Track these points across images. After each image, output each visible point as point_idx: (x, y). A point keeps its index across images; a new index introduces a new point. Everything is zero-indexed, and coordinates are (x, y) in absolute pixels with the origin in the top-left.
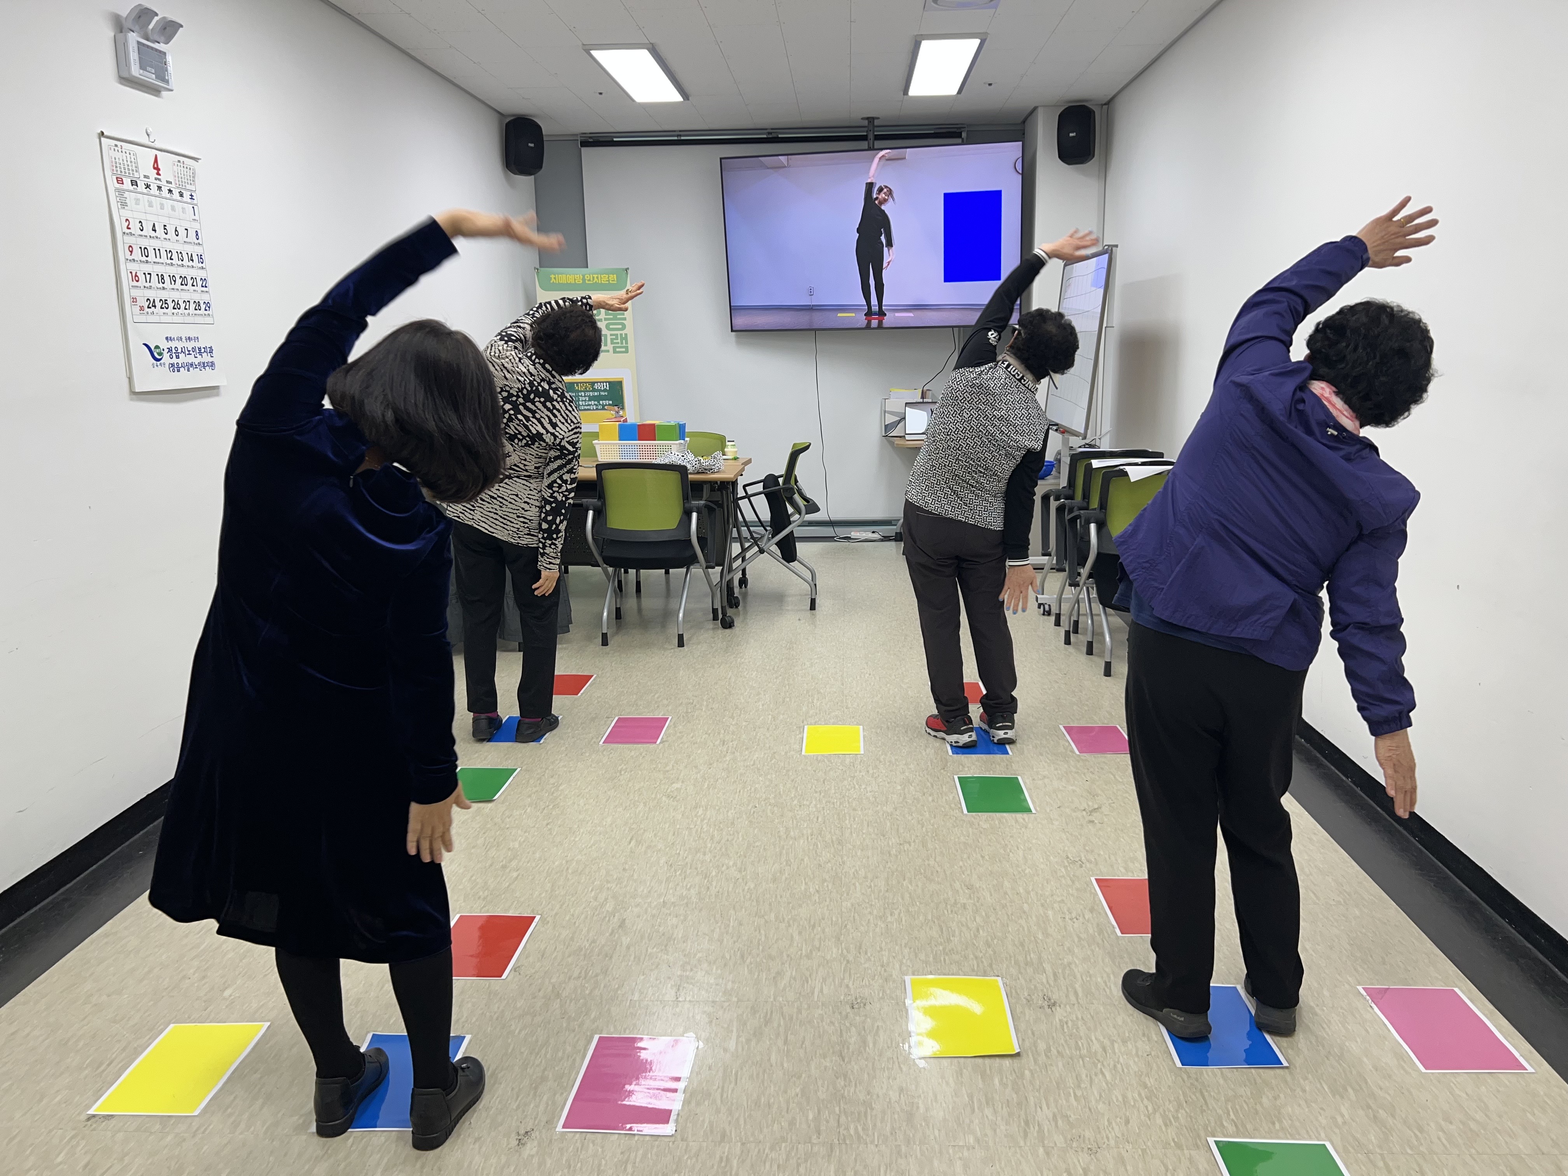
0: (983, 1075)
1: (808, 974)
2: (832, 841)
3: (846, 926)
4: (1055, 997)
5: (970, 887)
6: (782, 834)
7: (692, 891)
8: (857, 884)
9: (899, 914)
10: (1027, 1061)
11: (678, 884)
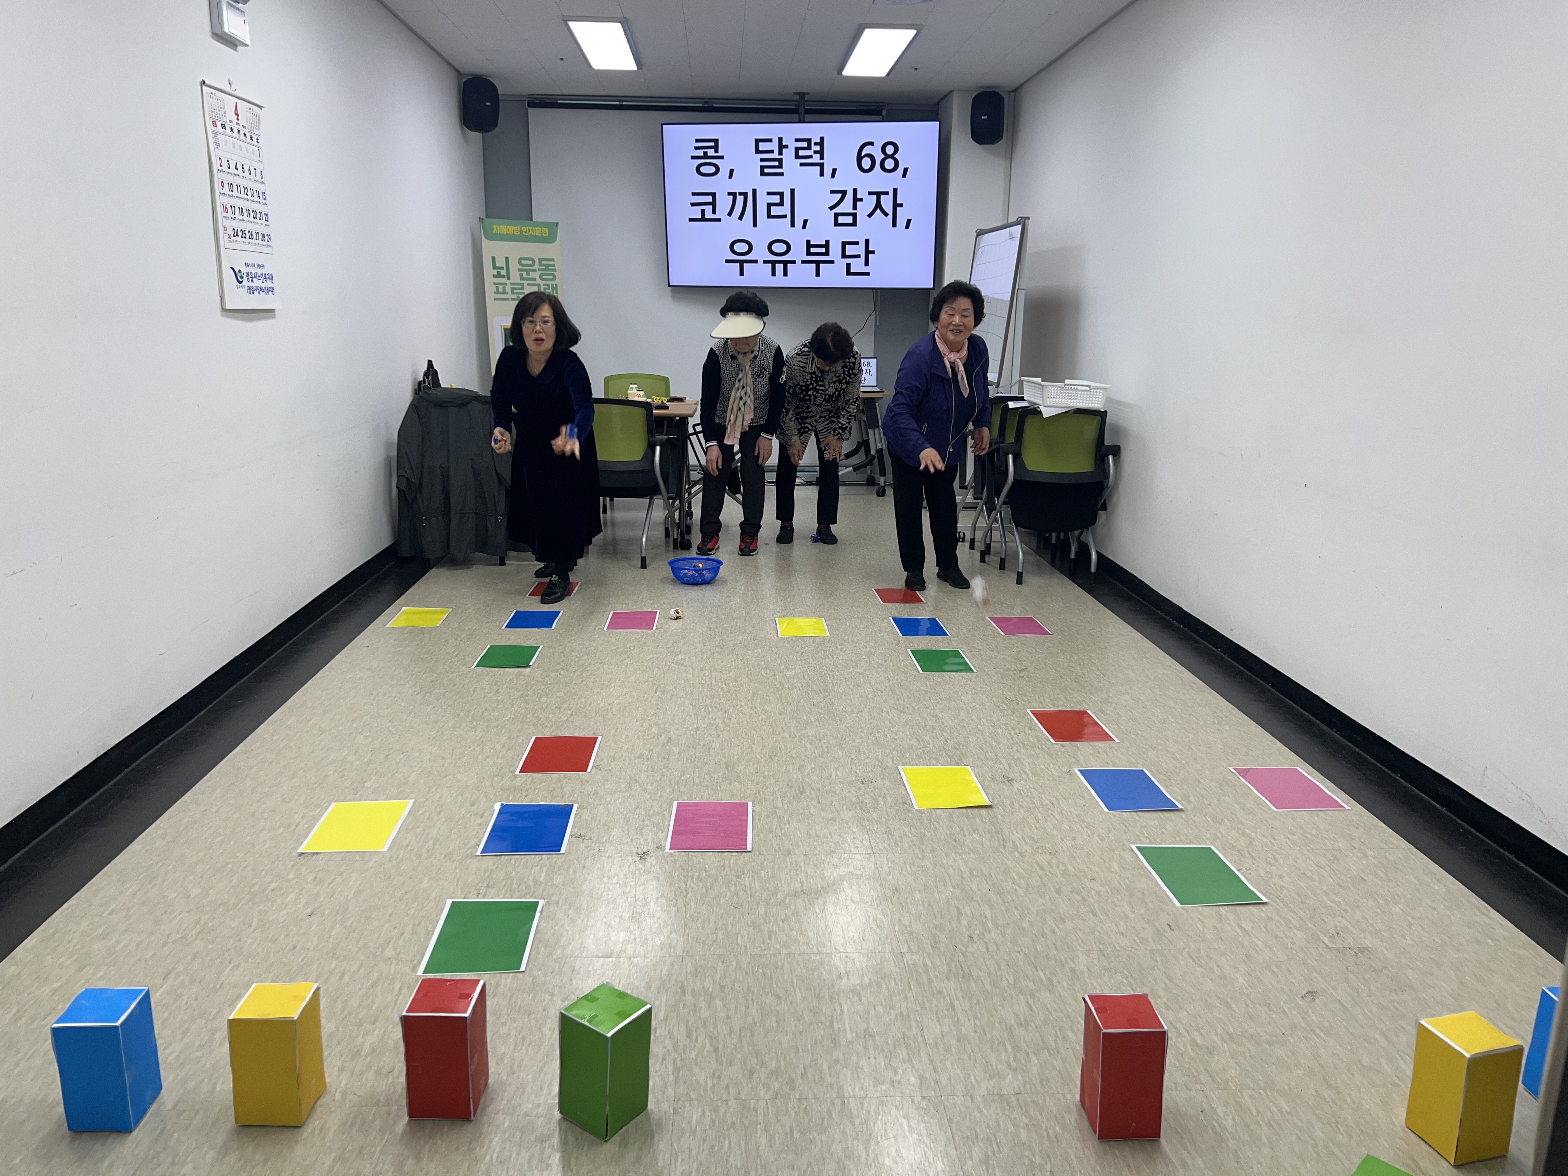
0: (967, 817)
1: (824, 766)
2: (820, 690)
3: (845, 739)
4: (1011, 776)
5: (935, 716)
7: (718, 720)
8: (847, 715)
10: (998, 811)
11: (705, 717)
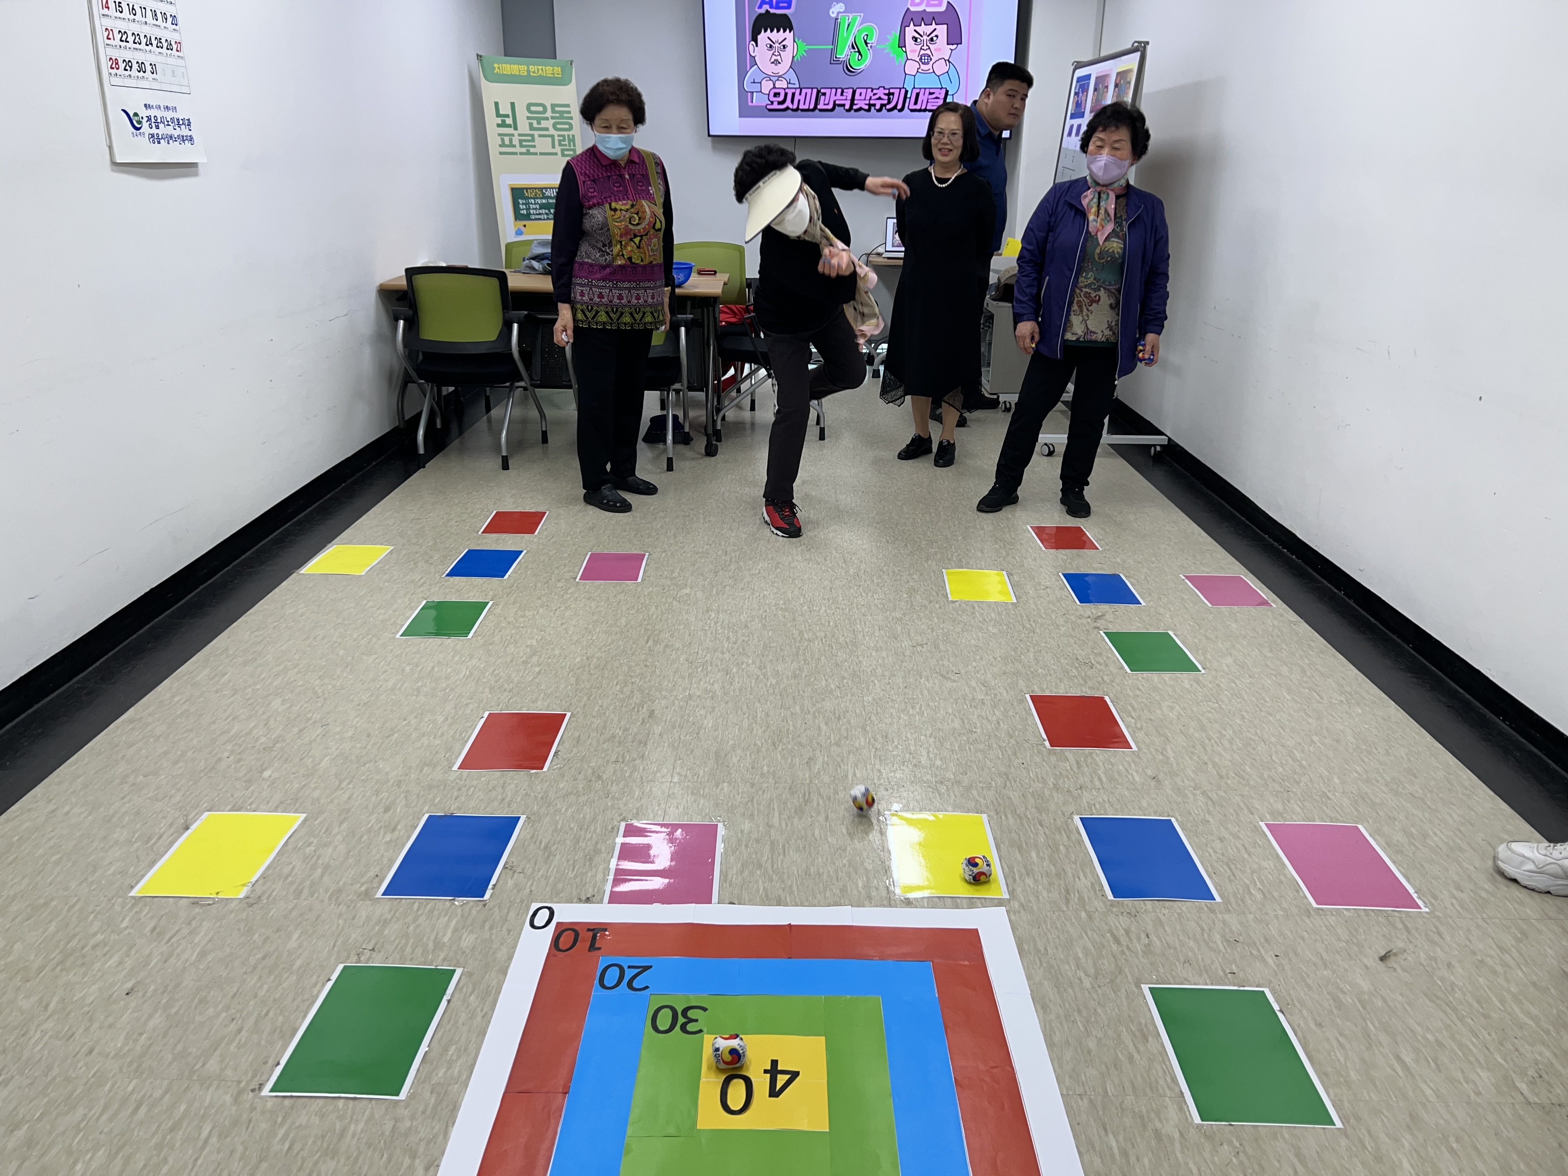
1: (839, 759)
2: (847, 643)
3: (870, 718)
6: (796, 636)
7: (716, 686)
8: (876, 681)
9: (921, 708)
11: (701, 679)
